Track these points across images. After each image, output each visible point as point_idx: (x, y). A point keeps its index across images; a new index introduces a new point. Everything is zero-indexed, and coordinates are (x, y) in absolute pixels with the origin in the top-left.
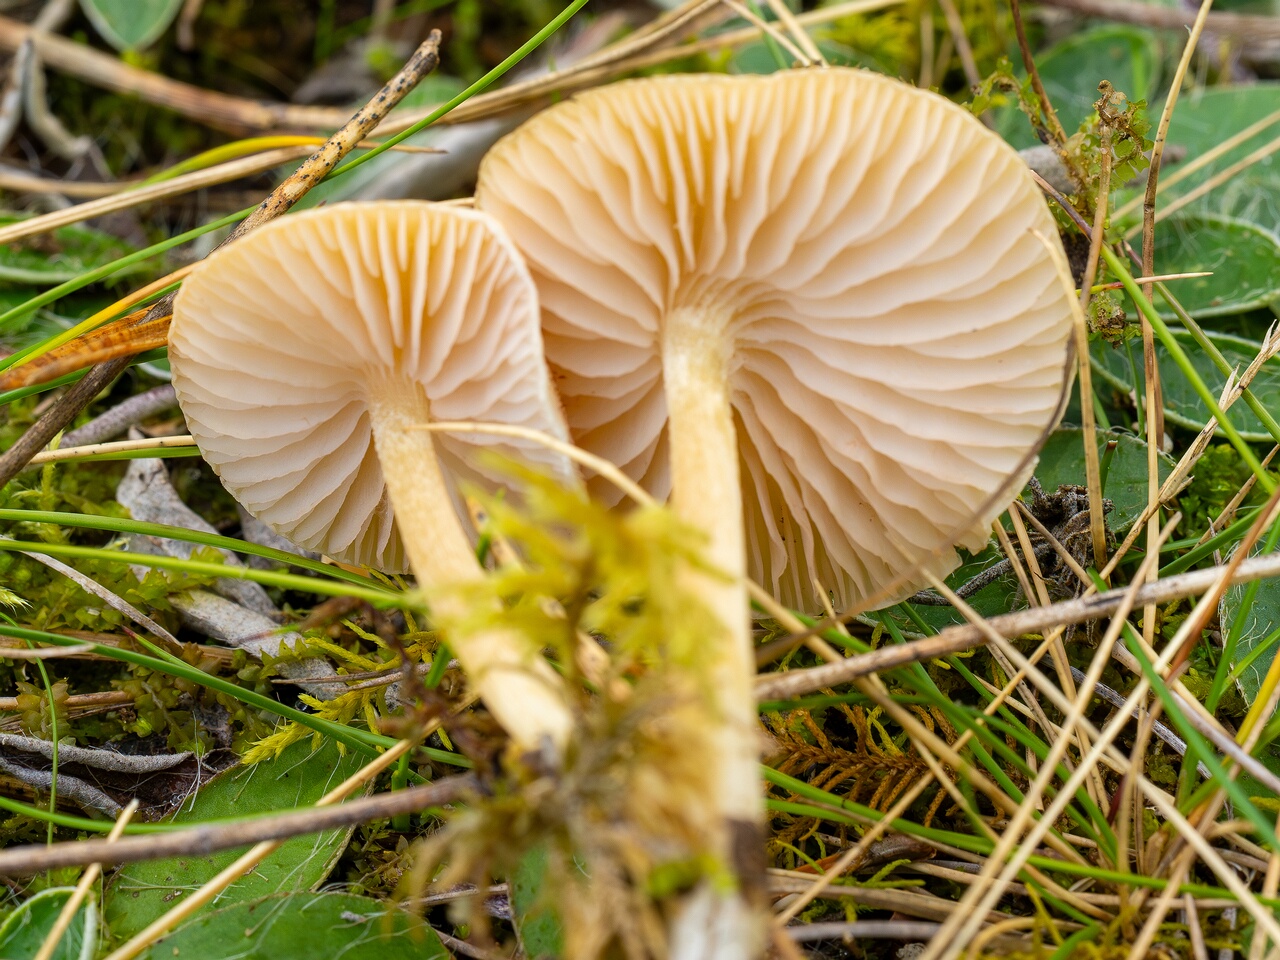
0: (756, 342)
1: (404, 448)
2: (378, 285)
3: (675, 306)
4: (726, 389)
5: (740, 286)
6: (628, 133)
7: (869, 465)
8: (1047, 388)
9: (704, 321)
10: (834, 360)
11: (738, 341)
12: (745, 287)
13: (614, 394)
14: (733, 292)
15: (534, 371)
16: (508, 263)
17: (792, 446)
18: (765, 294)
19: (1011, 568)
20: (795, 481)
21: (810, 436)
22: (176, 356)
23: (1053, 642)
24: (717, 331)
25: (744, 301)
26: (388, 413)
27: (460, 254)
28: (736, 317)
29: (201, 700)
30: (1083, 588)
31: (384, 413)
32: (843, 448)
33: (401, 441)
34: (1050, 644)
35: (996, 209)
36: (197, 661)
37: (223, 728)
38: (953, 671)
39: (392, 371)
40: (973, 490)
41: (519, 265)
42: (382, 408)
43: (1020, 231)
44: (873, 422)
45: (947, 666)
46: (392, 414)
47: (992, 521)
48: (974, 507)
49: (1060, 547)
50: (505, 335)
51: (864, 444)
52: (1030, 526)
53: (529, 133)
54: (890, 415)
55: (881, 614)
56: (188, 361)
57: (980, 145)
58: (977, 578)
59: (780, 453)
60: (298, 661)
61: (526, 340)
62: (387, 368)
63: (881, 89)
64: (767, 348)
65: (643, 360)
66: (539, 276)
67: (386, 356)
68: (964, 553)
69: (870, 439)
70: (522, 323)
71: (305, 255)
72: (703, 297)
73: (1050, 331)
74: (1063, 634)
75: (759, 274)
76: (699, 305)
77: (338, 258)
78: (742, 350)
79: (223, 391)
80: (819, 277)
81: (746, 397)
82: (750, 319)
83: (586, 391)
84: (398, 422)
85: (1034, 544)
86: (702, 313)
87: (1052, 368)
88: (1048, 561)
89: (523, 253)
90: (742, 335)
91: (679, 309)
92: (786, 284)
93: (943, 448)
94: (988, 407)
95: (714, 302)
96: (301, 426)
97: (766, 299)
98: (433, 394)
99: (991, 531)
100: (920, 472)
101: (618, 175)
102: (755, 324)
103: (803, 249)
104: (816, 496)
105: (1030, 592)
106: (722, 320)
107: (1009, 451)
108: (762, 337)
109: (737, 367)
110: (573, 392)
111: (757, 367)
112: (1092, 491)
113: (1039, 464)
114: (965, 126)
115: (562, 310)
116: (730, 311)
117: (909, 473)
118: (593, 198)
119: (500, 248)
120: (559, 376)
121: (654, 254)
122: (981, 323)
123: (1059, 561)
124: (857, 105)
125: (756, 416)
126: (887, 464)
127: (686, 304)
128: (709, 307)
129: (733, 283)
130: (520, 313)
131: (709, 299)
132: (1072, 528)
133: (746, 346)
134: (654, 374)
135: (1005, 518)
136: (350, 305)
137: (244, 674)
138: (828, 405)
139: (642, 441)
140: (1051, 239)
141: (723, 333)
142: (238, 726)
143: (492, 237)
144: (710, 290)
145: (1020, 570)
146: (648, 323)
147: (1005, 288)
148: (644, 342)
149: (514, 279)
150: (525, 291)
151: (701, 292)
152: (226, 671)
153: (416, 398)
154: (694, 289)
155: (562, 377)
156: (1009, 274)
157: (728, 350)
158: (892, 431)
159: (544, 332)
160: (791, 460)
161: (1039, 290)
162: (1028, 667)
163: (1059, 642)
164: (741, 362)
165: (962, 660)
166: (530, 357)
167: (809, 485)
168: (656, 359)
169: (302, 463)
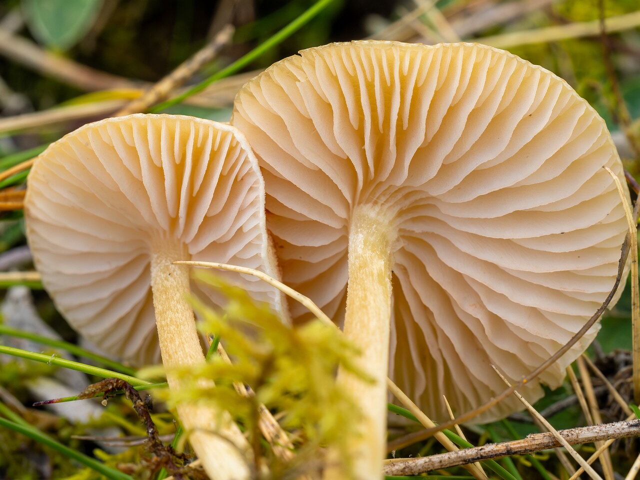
0: (413, 232)
1: (168, 284)
2: (159, 172)
3: (359, 203)
4: (389, 260)
5: (404, 192)
6: (334, 79)
7: (484, 321)
8: (609, 277)
9: (378, 214)
10: (465, 247)
11: (400, 230)
12: (407, 193)
13: (315, 259)
14: (400, 196)
15: (259, 237)
16: (246, 161)
17: (433, 305)
18: (421, 199)
19: (577, 402)
20: (434, 329)
21: (446, 300)
22: (29, 216)
23: (602, 451)
24: (387, 221)
25: (407, 203)
26: (161, 261)
27: (214, 155)
28: (401, 213)
29: (33, 449)
30: (626, 417)
31: (158, 261)
32: (467, 308)
33: (167, 279)
34: (600, 454)
35: (582, 150)
36: (33, 422)
37: (47, 469)
38: (533, 469)
39: (168, 234)
40: (553, 343)
41: (254, 164)
42: (158, 258)
43: (597, 168)
44: (490, 292)
45: (528, 464)
46: (164, 261)
47: (566, 367)
48: (552, 353)
49: (612, 388)
50: (241, 212)
51: (483, 307)
52: (592, 374)
53: (268, 75)
54: (501, 288)
55: (487, 426)
56: (36, 220)
57: (575, 107)
58: (554, 407)
59: (425, 309)
60: (100, 427)
61: (254, 216)
62: (165, 232)
63: (509, 62)
64: (419, 237)
65: (335, 238)
66: (266, 172)
67: (163, 223)
68: (545, 388)
69: (485, 303)
70: (252, 204)
71: (112, 149)
72: (378, 198)
73: (614, 238)
74: (610, 447)
75: (417, 184)
76: (376, 203)
77: (133, 151)
78: (403, 237)
79: (57, 240)
80: (458, 188)
81: (405, 270)
82: (410, 216)
83: (296, 257)
84: (167, 267)
85: (594, 386)
86: (377, 209)
87: (613, 264)
88: (603, 399)
89: (257, 156)
90: (403, 227)
91: (362, 205)
92: (435, 192)
93: (535, 313)
94: (568, 287)
95: (386, 201)
96: (105, 267)
97: (422, 203)
98: (193, 251)
99: (564, 374)
100: (518, 328)
101: (326, 108)
102: (414, 220)
103: (447, 169)
104: (447, 339)
105: (589, 418)
106: (392, 214)
107: (579, 318)
108: (417, 229)
109: (399, 247)
110: (287, 257)
111: (412, 249)
112: (635, 351)
113: (601, 330)
114: (564, 93)
115: (281, 197)
116: (396, 209)
117: (511, 329)
118: (308, 123)
119: (242, 151)
120: (278, 245)
121: (347, 164)
122: (567, 229)
123: (610, 398)
124: (491, 72)
125: (410, 282)
126: (496, 321)
127: (367, 202)
128: (382, 204)
129: (400, 189)
130: (252, 197)
131: (383, 199)
132: (620, 378)
133: (407, 234)
134: (342, 248)
135: (575, 365)
136: (138, 184)
137: (64, 433)
138: (459, 278)
139: (332, 294)
140: (619, 176)
141: (391, 223)
142: (56, 467)
143: (238, 143)
144: (383, 194)
145: (583, 402)
146: (341, 213)
147: (585, 206)
148: (336, 225)
149: (250, 173)
150: (256, 182)
151: (377, 195)
152: (52, 430)
153: (182, 253)
154: (373, 193)
155: (281, 247)
156: (587, 197)
157: (393, 235)
158: (502, 298)
159: (267, 212)
160: (432, 313)
161: (608, 209)
162: (586, 466)
163: (606, 453)
164: (402, 244)
165: (541, 462)
166: (256, 227)
167: (442, 331)
168: (345, 239)
169: (106, 293)
